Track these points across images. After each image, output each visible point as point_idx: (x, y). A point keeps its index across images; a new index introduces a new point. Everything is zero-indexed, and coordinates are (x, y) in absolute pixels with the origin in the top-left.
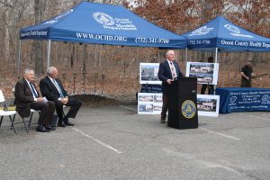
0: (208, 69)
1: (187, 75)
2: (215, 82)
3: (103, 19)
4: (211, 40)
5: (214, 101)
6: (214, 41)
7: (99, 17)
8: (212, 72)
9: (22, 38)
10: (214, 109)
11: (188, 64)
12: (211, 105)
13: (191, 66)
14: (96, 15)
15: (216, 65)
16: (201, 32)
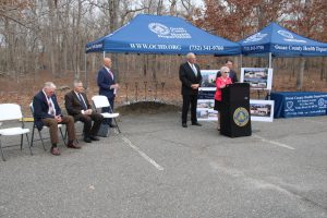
0: (262, 74)
1: (242, 81)
2: (269, 87)
3: (159, 29)
4: (265, 45)
5: (269, 107)
6: (268, 47)
7: (154, 27)
8: (266, 78)
9: (87, 52)
10: (269, 114)
11: (243, 70)
12: (266, 110)
13: (245, 72)
14: (151, 26)
15: (270, 71)
16: (256, 38)
